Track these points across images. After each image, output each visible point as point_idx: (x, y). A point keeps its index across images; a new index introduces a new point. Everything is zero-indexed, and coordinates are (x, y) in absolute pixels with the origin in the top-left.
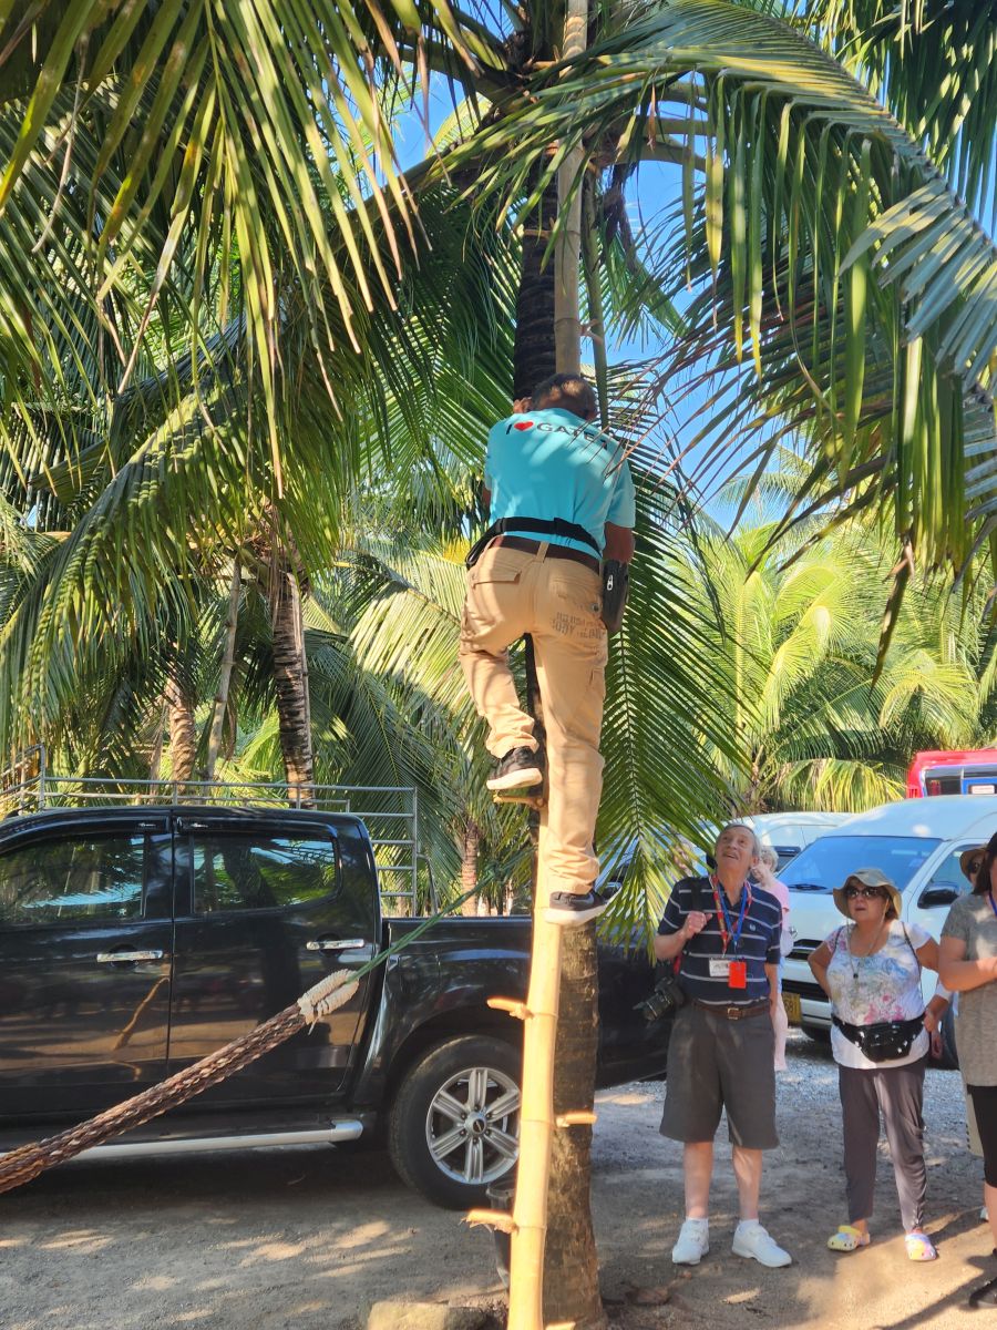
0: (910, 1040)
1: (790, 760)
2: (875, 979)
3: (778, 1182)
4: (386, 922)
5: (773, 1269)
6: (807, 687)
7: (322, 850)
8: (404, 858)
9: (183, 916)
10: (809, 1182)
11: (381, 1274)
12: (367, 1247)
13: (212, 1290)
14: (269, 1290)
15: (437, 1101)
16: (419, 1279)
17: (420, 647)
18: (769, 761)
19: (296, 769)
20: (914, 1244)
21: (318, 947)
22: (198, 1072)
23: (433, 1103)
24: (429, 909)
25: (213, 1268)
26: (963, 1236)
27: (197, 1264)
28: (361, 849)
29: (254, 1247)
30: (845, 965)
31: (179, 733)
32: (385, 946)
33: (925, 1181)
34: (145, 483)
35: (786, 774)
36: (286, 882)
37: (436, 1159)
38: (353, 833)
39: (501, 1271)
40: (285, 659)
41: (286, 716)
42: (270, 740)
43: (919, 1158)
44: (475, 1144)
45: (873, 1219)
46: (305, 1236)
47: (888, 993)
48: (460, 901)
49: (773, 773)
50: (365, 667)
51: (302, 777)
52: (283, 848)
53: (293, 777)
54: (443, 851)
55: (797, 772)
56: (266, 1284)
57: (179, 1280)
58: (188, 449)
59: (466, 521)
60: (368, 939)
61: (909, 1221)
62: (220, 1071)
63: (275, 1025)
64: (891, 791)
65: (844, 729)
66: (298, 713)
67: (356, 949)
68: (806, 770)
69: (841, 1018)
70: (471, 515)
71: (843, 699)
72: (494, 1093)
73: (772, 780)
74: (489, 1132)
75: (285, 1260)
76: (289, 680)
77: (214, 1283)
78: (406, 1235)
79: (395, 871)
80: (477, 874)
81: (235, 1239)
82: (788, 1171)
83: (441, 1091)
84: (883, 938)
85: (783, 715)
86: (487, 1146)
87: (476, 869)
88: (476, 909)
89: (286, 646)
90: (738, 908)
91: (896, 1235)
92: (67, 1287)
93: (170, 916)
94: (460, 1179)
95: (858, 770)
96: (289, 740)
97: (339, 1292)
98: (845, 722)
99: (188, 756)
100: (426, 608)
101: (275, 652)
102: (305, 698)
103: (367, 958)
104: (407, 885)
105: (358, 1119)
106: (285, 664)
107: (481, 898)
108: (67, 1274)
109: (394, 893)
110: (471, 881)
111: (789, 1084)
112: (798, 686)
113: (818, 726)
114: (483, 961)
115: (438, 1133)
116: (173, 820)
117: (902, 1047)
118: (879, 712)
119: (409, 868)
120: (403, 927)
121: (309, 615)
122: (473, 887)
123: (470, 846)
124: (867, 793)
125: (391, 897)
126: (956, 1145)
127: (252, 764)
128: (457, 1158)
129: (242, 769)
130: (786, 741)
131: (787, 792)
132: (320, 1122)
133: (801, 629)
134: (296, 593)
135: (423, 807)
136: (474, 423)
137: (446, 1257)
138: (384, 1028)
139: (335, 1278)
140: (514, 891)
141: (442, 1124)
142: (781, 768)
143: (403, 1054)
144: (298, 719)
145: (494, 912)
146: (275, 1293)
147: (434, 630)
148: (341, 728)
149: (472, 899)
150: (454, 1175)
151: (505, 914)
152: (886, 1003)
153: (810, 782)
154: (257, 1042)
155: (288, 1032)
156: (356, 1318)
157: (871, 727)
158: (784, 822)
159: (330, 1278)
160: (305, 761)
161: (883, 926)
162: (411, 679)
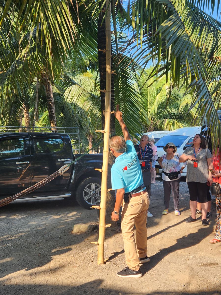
0: (178, 175)
1: (159, 119)
2: (172, 164)
3: (152, 203)
4: (74, 155)
5: (149, 217)
6: (163, 103)
7: (60, 141)
8: (77, 142)
9: (32, 155)
10: (158, 203)
11: (75, 220)
12: (73, 216)
13: (43, 224)
14: (54, 224)
15: (85, 189)
16: (83, 221)
17: (79, 97)
18: (155, 120)
19: (53, 124)
20: (176, 212)
21: (60, 160)
22: (40, 184)
23: (84, 190)
24: (82, 153)
25: (43, 220)
26: (186, 211)
27: (40, 220)
28: (68, 141)
29: (51, 217)
30: (166, 161)
31: (26, 115)
32: (74, 160)
33: (179, 201)
34: (20, 65)
35: (159, 122)
36: (52, 148)
37: (85, 200)
38: (67, 137)
39: (98, 219)
40: (49, 100)
41: (50, 112)
42: (46, 117)
43: (178, 197)
44: (93, 197)
45: (169, 209)
46: (60, 215)
47: (174, 167)
48: (89, 151)
49: (156, 122)
50: (67, 101)
51: (54, 125)
52: (51, 141)
53: (52, 125)
54: (85, 140)
55: (161, 122)
56: (53, 223)
57: (37, 223)
58: (29, 57)
59: (88, 68)
60: (70, 159)
61: (175, 208)
62: (44, 183)
63: (54, 175)
64: (180, 125)
65: (171, 112)
66: (53, 112)
67: (68, 161)
68: (163, 121)
69: (164, 171)
70: (89, 67)
71: (171, 106)
72: (97, 188)
73: (155, 124)
74: (96, 195)
75: (57, 219)
76: (50, 104)
77: (43, 223)
78: (80, 214)
79: (75, 145)
80: (92, 145)
81: (47, 215)
82: (154, 201)
83: (86, 188)
84: (173, 156)
85: (158, 110)
86: (95, 198)
87: (92, 144)
88: (92, 152)
89: (49, 97)
90: (144, 151)
91: (173, 211)
92: (15, 224)
93: (30, 155)
94: (90, 204)
95: (174, 121)
96: (51, 117)
97: (68, 224)
98: (171, 111)
99: (28, 120)
100: (80, 88)
101: (47, 98)
102: (54, 108)
103: (71, 162)
104: (77, 148)
105: (70, 193)
106: (49, 101)
107: (93, 150)
108: (15, 222)
109: (74, 149)
110: (91, 147)
111: (156, 185)
112: (161, 103)
113: (166, 112)
114: (94, 162)
115: (85, 195)
116: (29, 135)
117: (176, 177)
118: (179, 109)
119: (78, 144)
120: (77, 156)
121: (54, 90)
122: (92, 148)
123: (91, 139)
124: (175, 126)
125: (74, 150)
126: (187, 195)
127: (42, 122)
128: (89, 200)
129: (40, 123)
130: (159, 115)
131: (159, 126)
132: (62, 194)
133: (162, 90)
134: (51, 85)
135: (81, 132)
136: (89, 48)
137: (88, 217)
138: (74, 176)
139: (67, 221)
140: (100, 148)
141: (86, 194)
142: (157, 121)
143: (78, 181)
144: (53, 113)
145: (96, 153)
146: (55, 224)
147: (82, 93)
148: (62, 115)
149: (91, 150)
150: (89, 203)
151: (98, 153)
152: (174, 168)
153: (164, 124)
154: (50, 178)
155: (56, 176)
156: (71, 228)
157: (177, 112)
158: (157, 133)
159: (65, 221)
160: (55, 122)
161: (173, 154)
162: (77, 104)
